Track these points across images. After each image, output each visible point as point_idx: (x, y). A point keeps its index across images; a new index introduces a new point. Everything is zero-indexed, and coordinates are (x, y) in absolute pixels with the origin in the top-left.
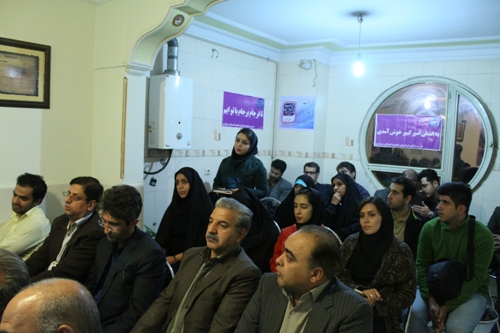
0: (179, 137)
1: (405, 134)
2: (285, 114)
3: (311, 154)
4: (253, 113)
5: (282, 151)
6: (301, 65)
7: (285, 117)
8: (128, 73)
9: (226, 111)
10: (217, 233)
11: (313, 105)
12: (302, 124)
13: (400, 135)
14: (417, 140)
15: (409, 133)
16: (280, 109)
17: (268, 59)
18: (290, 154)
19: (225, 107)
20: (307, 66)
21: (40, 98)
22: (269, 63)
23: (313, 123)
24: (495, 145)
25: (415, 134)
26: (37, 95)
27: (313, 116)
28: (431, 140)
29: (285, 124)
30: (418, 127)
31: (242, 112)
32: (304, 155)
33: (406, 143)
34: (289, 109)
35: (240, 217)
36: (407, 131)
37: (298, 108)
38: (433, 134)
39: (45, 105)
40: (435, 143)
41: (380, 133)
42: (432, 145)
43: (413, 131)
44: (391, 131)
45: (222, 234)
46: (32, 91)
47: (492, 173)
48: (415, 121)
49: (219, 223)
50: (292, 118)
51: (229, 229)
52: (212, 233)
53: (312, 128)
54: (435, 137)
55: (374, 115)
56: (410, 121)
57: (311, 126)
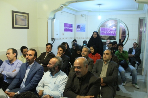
0: (57, 35)
1: (107, 32)
2: (78, 28)
3: (85, 38)
4: (70, 28)
5: (77, 38)
6: (82, 15)
7: (78, 29)
8: (48, 19)
9: (65, 28)
11: (85, 26)
12: (82, 31)
13: (106, 33)
14: (110, 34)
15: (108, 32)
16: (76, 27)
17: (73, 14)
18: (79, 38)
19: (65, 27)
20: (83, 16)
21: (27, 26)
22: (74, 15)
24: (128, 34)
25: (110, 32)
26: (26, 25)
27: (85, 28)
28: (114, 33)
29: (78, 31)
30: (111, 30)
31: (68, 28)
32: (83, 38)
33: (108, 34)
34: (79, 27)
36: (108, 31)
37: (81, 26)
38: (114, 32)
39: (28, 28)
40: (115, 34)
41: (101, 32)
42: (114, 35)
43: (109, 31)
44: (104, 32)
45: (85, 53)
46: (25, 24)
47: (128, 41)
48: (110, 29)
49: (85, 51)
50: (79, 29)
52: (83, 53)
54: (115, 33)
55: (100, 28)
56: (109, 29)
57: (85, 31)
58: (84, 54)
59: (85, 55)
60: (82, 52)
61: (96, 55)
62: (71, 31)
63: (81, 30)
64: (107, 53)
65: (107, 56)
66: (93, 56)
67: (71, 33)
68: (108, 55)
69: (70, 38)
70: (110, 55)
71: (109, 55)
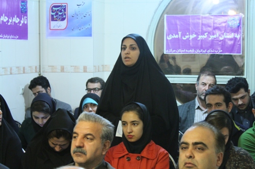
1: (200, 37)
2: (53, 19)
3: (90, 68)
4: (16, 20)
7: (53, 23)
10: (83, 147)
12: (76, 31)
13: (195, 39)
14: (212, 44)
15: (205, 37)
16: (46, 13)
18: (63, 70)
23: (90, 29)
25: (212, 37)
27: (90, 20)
28: (230, 43)
29: (54, 32)
30: (215, 28)
32: (82, 69)
33: (201, 48)
34: (58, 13)
35: (105, 129)
36: (203, 34)
37: (70, 11)
38: (231, 36)
40: (235, 46)
41: (170, 37)
42: (232, 48)
43: (210, 33)
44: (184, 35)
45: (90, 147)
48: (211, 22)
49: (85, 136)
50: (63, 24)
51: (95, 142)
52: (79, 147)
53: (90, 35)
54: (235, 39)
55: (162, 16)
56: (205, 21)
57: (89, 33)
58: (85, 154)
59: (89, 155)
60: (75, 143)
61: (144, 153)
62: (21, 32)
63: (69, 30)
64: (196, 144)
65: (199, 157)
66: (134, 157)
67: (22, 42)
68: (202, 149)
69: (15, 70)
70: (211, 151)
71: (207, 152)
